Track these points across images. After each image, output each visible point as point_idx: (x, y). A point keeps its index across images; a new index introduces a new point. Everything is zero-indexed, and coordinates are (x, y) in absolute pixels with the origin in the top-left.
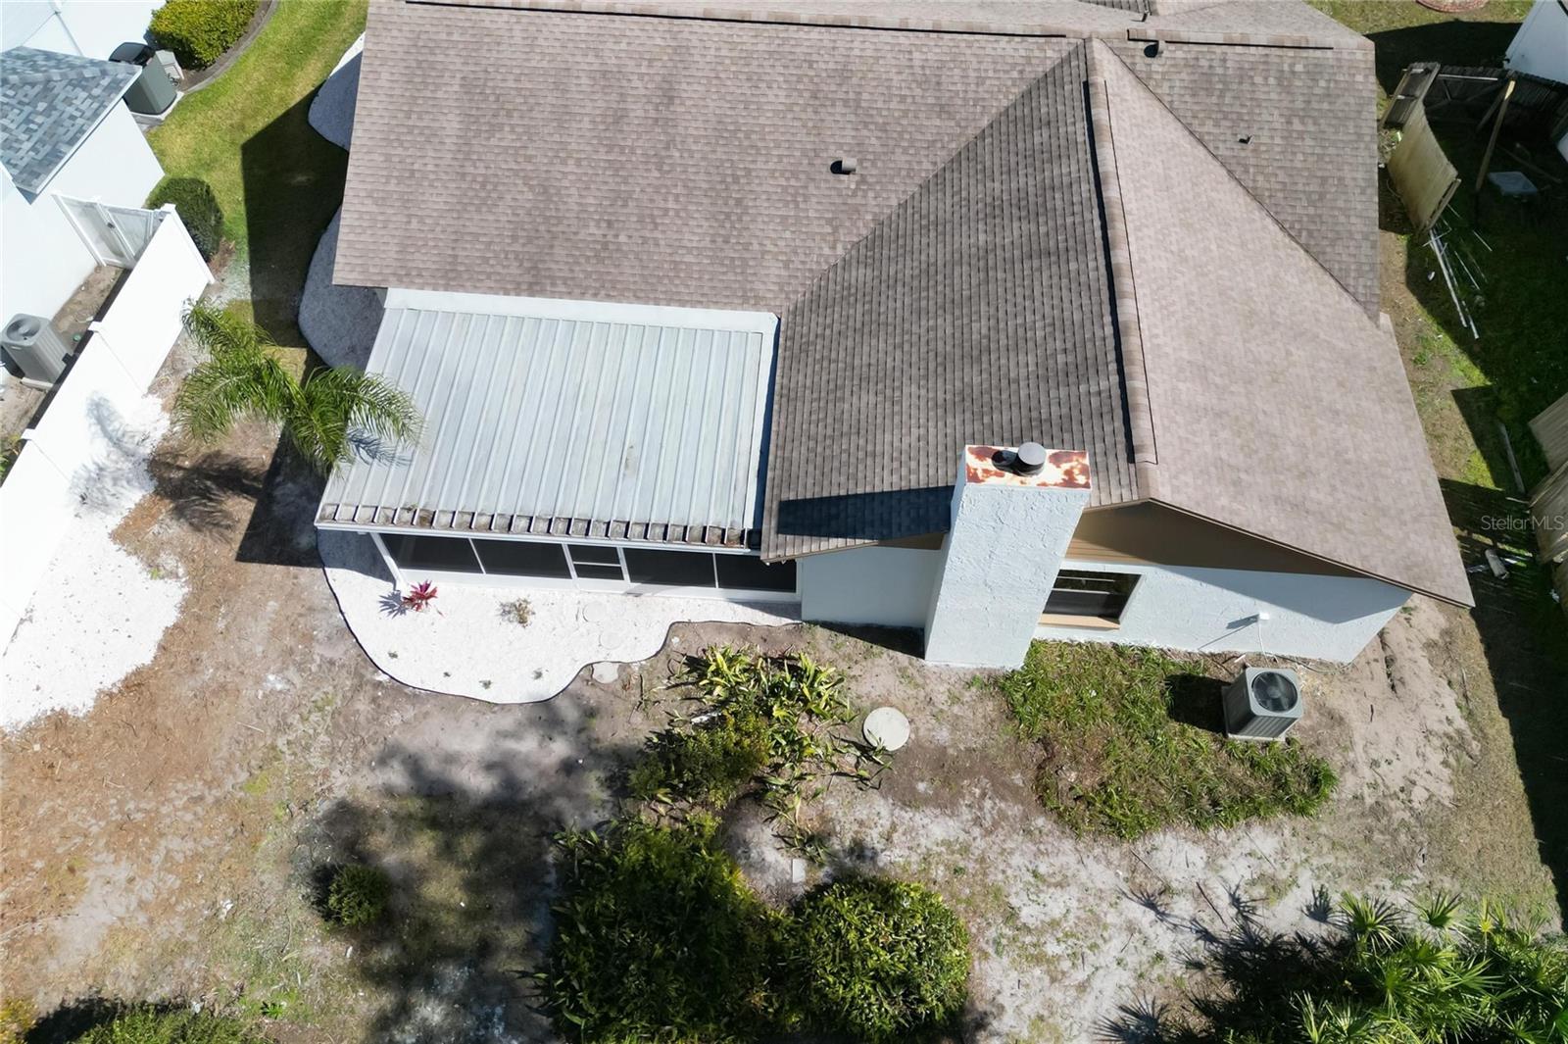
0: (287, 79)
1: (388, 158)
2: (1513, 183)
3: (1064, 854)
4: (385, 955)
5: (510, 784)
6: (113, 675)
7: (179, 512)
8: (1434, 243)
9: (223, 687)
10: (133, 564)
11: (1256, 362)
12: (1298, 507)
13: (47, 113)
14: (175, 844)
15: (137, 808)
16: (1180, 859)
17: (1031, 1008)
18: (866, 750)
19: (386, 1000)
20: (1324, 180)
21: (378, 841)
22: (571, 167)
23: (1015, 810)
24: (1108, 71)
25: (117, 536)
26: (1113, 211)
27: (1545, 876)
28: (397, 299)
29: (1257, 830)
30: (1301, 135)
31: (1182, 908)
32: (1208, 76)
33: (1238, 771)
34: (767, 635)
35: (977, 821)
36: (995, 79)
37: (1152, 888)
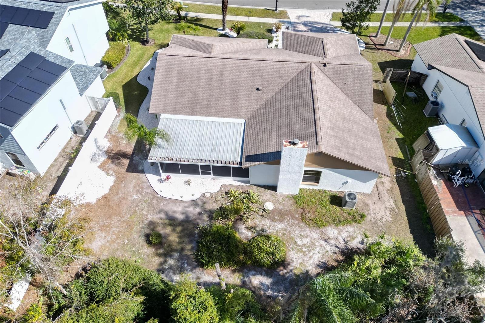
0: (132, 71)
1: (161, 87)
2: (411, 94)
3: (307, 231)
4: (161, 251)
5: (187, 217)
6: (100, 195)
7: (113, 162)
8: (393, 107)
9: (124, 198)
10: (103, 173)
11: (345, 127)
12: (352, 155)
13: (85, 78)
14: (115, 229)
15: (106, 223)
16: (332, 232)
17: (300, 261)
18: (264, 210)
19: (162, 260)
20: (362, 92)
21: (159, 228)
22: (201, 89)
23: (296, 222)
24: (315, 69)
25: (100, 167)
26: (315, 97)
27: (411, 236)
28: (163, 116)
29: (349, 227)
30: (357, 83)
31: (333, 242)
32: (337, 71)
33: (345, 215)
34: (243, 187)
36: (291, 71)
37: (326, 238)
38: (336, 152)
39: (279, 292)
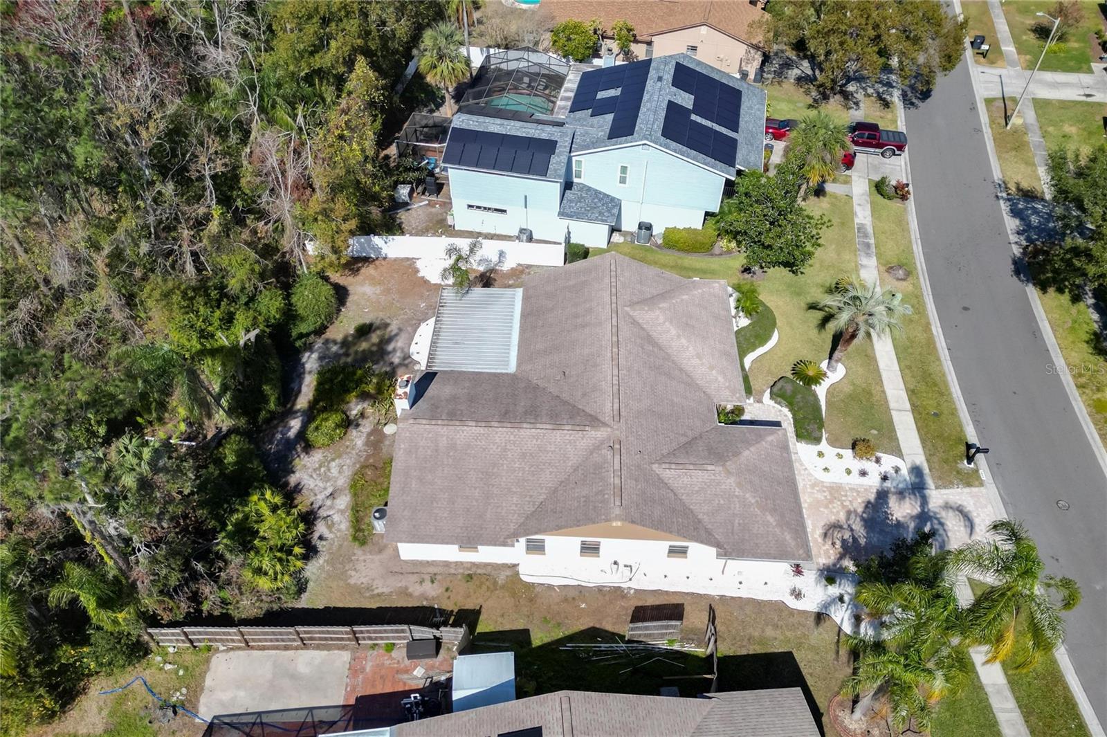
3: (348, 472)
4: (350, 339)
5: (389, 353)
6: (428, 278)
13: (586, 210)
14: (384, 299)
15: (394, 291)
16: (342, 502)
17: (308, 464)
19: (339, 341)
21: (378, 332)
22: (560, 312)
23: (362, 460)
27: (321, 607)
30: (579, 502)
31: (329, 502)
35: (361, 452)
37: (335, 495)
38: (402, 446)
39: (277, 445)
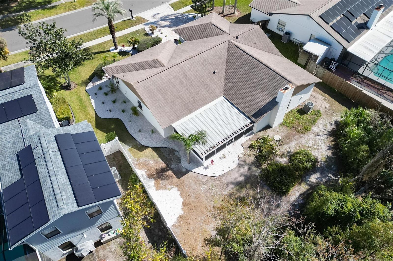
0: (88, 114)
3: (306, 137)
5: (245, 176)
7: (162, 179)
9: (197, 195)
10: (165, 191)
11: (284, 67)
16: (316, 129)
18: (278, 142)
20: (266, 44)
21: (238, 195)
22: (181, 93)
23: (298, 136)
26: (257, 58)
28: (174, 125)
29: (319, 121)
30: (260, 40)
31: (321, 134)
32: (245, 38)
33: (312, 116)
34: (253, 138)
35: (296, 140)
36: (222, 50)
37: (317, 134)
